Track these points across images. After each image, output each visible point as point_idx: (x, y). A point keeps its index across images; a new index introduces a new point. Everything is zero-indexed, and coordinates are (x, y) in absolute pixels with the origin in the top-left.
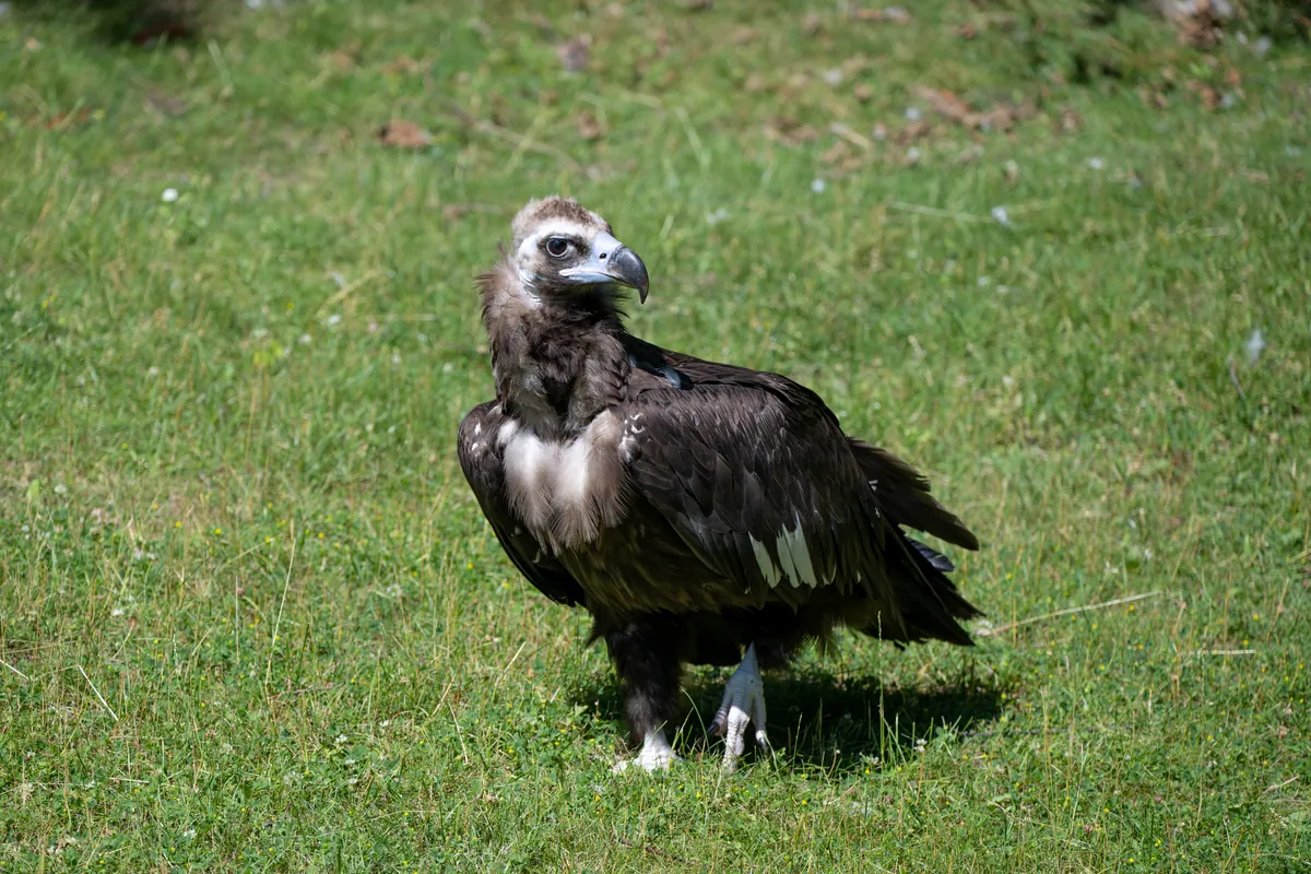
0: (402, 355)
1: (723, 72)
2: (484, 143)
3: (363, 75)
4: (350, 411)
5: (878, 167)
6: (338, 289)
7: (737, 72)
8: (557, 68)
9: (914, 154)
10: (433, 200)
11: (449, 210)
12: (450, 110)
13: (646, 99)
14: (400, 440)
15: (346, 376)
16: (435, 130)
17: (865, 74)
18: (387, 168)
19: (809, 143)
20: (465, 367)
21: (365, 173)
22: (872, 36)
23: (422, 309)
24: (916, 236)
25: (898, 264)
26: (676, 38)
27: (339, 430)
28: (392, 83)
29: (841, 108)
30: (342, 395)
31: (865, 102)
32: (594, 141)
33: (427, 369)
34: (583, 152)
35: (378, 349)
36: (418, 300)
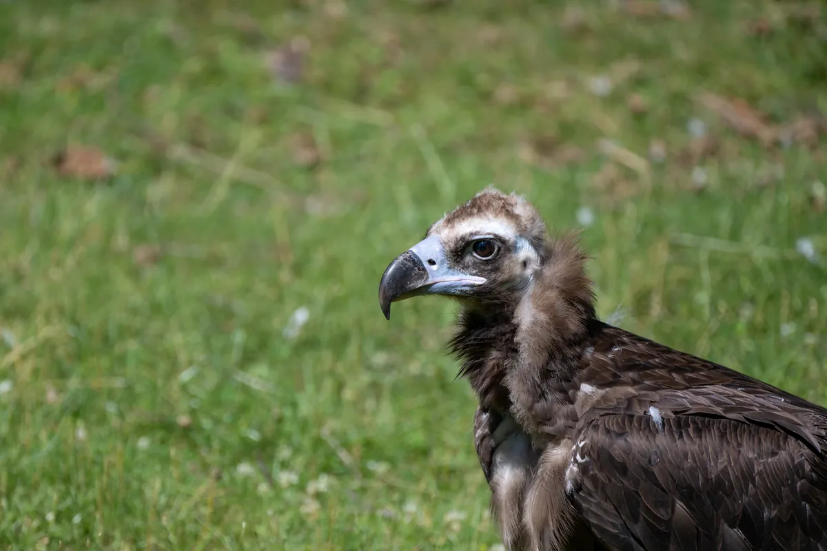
0: (88, 428)
1: (466, 79)
2: (181, 171)
3: (34, 91)
4: (26, 497)
5: (657, 194)
6: (7, 349)
7: (482, 79)
8: (266, 78)
9: (701, 176)
10: (121, 241)
11: (140, 254)
12: (139, 132)
13: (376, 115)
14: (87, 531)
15: (21, 455)
16: (122, 156)
17: (639, 82)
18: (64, 201)
19: (573, 166)
20: (163, 442)
21: (38, 210)
22: (646, 35)
23: (112, 373)
24: (706, 275)
25: (683, 309)
26: (408, 41)
27: (14, 520)
28: (68, 101)
29: (611, 122)
30: (16, 479)
31: (639, 116)
32: (313, 167)
33: (120, 446)
34: (300, 180)
35: (57, 422)
36: (105, 362)
